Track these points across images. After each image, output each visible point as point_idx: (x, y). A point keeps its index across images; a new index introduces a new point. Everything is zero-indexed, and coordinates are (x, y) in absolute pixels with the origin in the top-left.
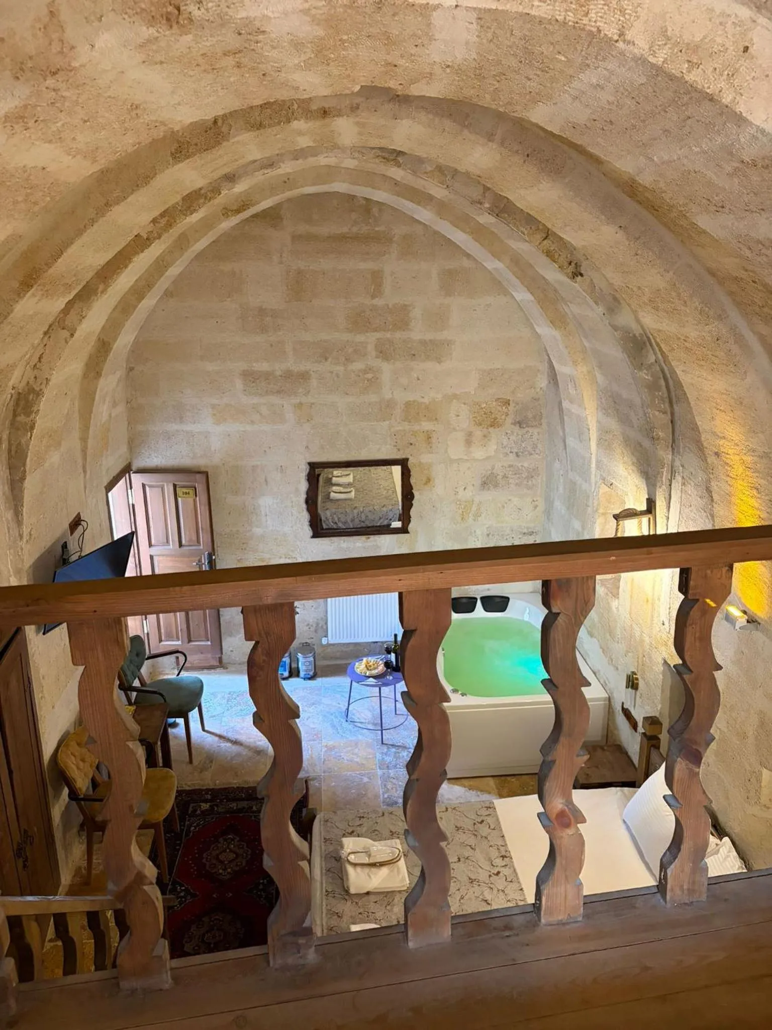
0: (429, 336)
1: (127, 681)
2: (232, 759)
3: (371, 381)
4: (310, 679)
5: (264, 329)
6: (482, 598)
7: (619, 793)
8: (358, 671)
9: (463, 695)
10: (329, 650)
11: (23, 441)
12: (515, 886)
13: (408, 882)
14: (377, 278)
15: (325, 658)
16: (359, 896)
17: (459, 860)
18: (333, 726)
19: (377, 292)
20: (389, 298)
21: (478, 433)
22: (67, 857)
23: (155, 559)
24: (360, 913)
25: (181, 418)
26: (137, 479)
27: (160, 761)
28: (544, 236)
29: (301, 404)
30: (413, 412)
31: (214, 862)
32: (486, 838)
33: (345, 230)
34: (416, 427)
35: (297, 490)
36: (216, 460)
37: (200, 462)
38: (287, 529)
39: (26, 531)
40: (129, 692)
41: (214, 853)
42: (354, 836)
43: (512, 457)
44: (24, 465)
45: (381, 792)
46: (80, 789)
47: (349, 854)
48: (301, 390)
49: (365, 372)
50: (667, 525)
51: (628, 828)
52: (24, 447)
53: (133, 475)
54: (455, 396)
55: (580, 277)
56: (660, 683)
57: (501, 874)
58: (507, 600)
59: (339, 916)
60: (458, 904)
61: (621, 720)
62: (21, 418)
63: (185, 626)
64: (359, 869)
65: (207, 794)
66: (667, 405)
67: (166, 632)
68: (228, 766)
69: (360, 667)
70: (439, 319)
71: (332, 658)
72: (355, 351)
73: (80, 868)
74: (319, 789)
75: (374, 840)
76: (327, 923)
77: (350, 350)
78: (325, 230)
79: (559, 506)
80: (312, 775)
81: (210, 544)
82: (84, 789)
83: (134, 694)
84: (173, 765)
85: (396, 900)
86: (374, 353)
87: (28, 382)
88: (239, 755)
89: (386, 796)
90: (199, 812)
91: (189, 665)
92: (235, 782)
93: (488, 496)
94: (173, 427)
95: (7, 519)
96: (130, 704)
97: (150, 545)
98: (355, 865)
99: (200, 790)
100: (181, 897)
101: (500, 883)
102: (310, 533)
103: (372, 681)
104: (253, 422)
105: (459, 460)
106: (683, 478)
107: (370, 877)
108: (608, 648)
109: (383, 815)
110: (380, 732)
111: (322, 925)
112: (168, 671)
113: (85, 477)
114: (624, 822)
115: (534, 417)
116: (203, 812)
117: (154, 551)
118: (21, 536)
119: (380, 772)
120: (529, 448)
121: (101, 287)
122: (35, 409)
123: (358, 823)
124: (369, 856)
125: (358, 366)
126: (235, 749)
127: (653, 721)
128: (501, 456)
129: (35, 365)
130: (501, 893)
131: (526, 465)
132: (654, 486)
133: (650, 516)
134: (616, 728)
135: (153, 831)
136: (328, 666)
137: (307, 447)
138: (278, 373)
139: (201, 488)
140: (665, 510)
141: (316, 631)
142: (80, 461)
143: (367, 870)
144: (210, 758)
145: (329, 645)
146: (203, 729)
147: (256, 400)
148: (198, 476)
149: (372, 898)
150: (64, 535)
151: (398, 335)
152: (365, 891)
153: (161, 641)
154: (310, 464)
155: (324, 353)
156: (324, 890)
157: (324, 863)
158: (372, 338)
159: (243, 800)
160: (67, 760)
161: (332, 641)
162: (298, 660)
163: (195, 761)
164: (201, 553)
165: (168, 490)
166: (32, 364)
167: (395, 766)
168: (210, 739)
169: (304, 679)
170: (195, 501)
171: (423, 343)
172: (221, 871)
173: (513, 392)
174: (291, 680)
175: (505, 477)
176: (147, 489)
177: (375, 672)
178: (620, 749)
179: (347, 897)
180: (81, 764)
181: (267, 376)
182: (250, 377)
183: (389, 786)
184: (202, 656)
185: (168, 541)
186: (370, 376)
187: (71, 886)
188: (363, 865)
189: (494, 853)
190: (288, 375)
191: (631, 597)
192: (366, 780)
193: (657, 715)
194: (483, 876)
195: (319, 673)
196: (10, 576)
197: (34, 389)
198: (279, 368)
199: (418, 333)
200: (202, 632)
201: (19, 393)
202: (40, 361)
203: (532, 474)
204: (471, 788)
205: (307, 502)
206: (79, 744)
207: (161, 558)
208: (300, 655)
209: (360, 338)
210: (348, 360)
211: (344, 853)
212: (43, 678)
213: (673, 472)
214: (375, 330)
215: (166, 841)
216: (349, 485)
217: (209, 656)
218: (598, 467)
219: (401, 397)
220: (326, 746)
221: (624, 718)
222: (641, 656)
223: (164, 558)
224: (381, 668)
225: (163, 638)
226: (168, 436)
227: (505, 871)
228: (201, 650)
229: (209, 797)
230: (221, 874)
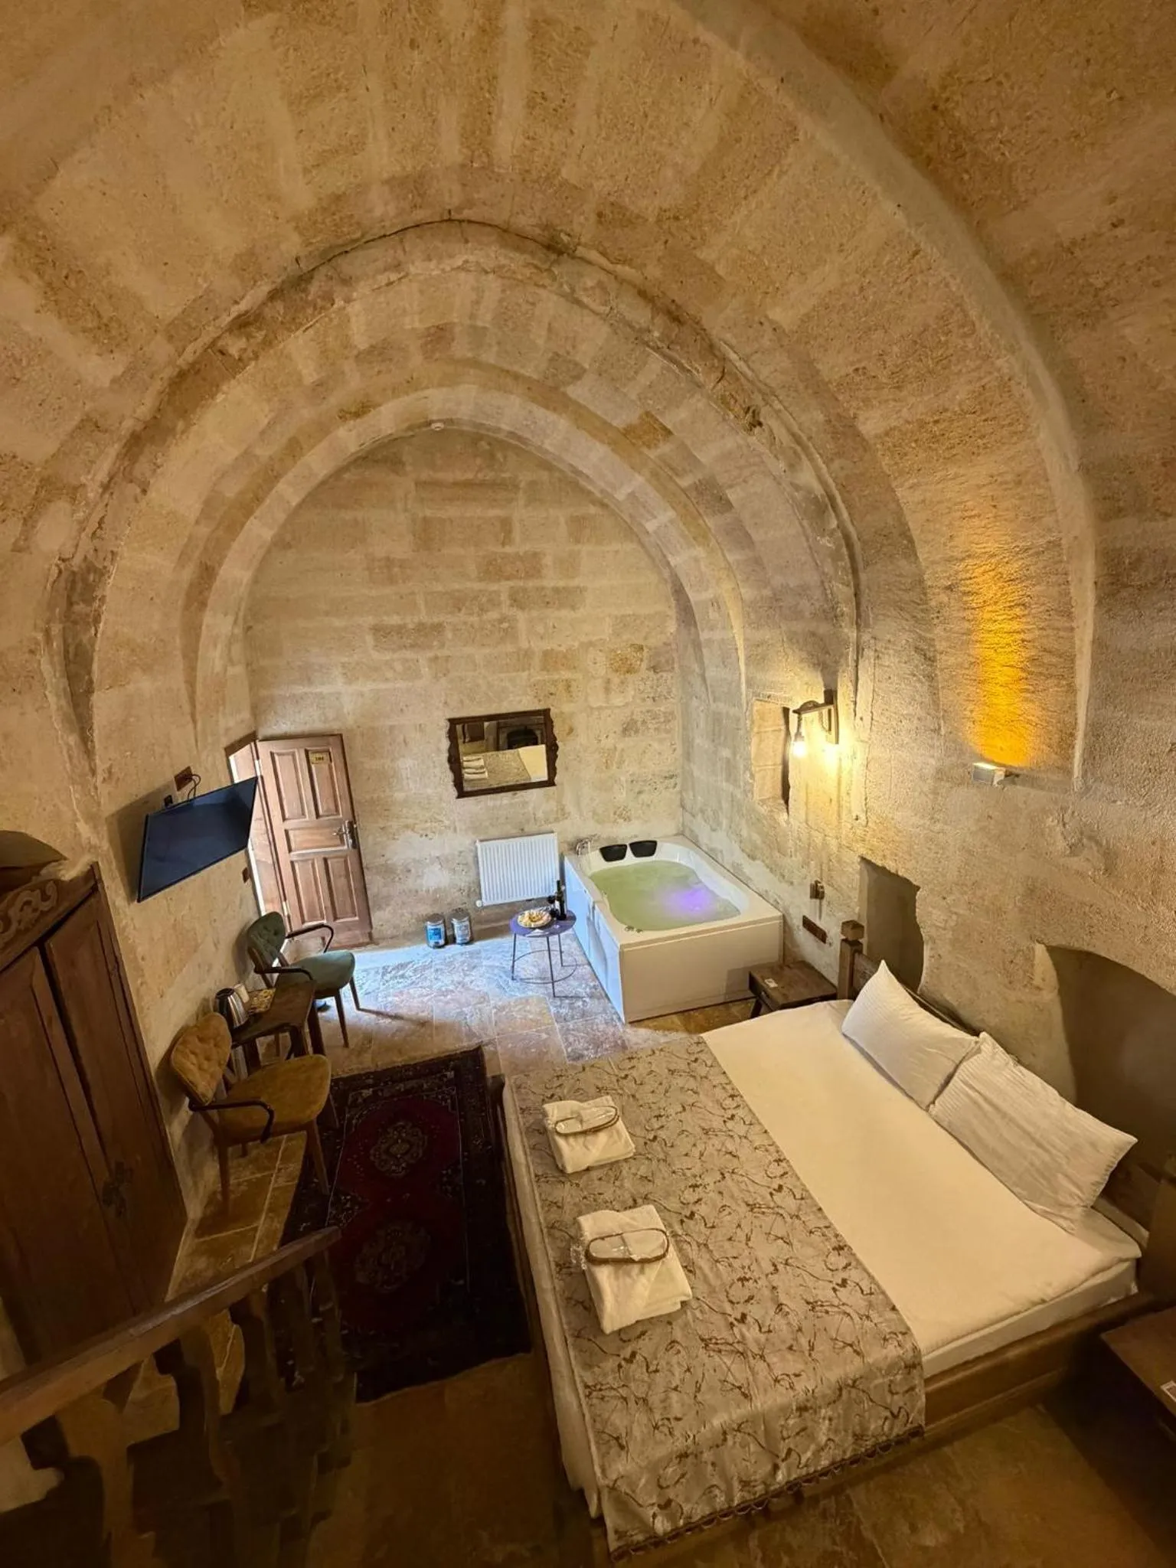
0: (561, 584)
1: (265, 963)
2: (393, 1035)
3: (509, 633)
4: (467, 944)
5: (392, 580)
6: (632, 845)
7: (828, 1007)
8: (522, 924)
9: (639, 931)
10: (483, 913)
11: (85, 639)
12: (757, 1128)
13: (633, 1146)
14: (506, 524)
15: (480, 922)
16: (578, 1174)
17: (684, 1109)
18: (500, 987)
19: (507, 540)
20: (519, 546)
21: (616, 679)
22: (195, 1184)
23: (291, 834)
24: (585, 1198)
25: (309, 679)
26: (264, 748)
27: (310, 1049)
28: (720, 375)
29: (436, 658)
30: (550, 661)
31: (384, 1157)
32: (706, 1077)
33: (470, 476)
34: (556, 677)
35: (439, 749)
36: (350, 721)
37: (335, 726)
38: (429, 791)
39: (101, 766)
40: (268, 975)
41: (383, 1147)
42: (556, 1100)
43: (649, 702)
44: (89, 673)
45: (563, 1047)
46: (204, 1096)
47: (557, 1123)
48: (435, 643)
49: (501, 621)
50: (855, 711)
51: (852, 1042)
52: (89, 647)
53: (259, 744)
54: (591, 644)
55: (758, 428)
56: (856, 884)
57: (737, 1117)
58: (655, 843)
59: (558, 1207)
60: (699, 1164)
61: (803, 936)
62: (80, 608)
63: (329, 904)
64: (571, 1140)
65: (368, 1078)
66: (850, 577)
67: (309, 911)
68: (390, 1045)
69: (523, 920)
70: (570, 565)
71: (487, 921)
72: (490, 601)
73: (214, 1193)
74: (495, 1053)
75: (581, 1101)
76: (545, 1219)
77: (484, 599)
78: (448, 476)
79: (700, 741)
80: (485, 1039)
81: (350, 811)
82: (210, 1095)
83: (276, 975)
84: (326, 1051)
85: (624, 1173)
86: (508, 602)
87: (86, 557)
88: (399, 1030)
89: (569, 1050)
90: (360, 1100)
91: (336, 945)
92: (399, 1060)
93: (629, 741)
94: (300, 690)
95: (67, 744)
96: (269, 986)
97: (284, 819)
98: (566, 1136)
99: (360, 1075)
100: (349, 1209)
101: (740, 1129)
102: (456, 794)
103: (538, 932)
104: (387, 680)
105: (600, 708)
106: (876, 651)
107: (586, 1147)
108: (777, 865)
109: (584, 1069)
110: (550, 985)
111: (540, 1224)
112: (312, 947)
113: (195, 727)
114: (845, 1036)
115: (667, 662)
116: (365, 1100)
117: (288, 825)
118: (93, 772)
119: (557, 1026)
120: (665, 693)
121: (180, 425)
122: (98, 593)
123: (557, 1083)
124: (581, 1122)
125: (493, 615)
126: (396, 1023)
127: (852, 926)
128: (638, 701)
129: (94, 533)
130: (744, 1140)
131: (662, 709)
132: (835, 673)
133: (832, 707)
134: (795, 944)
135: (305, 1132)
136: (485, 930)
137: (446, 703)
138: (411, 626)
139: (335, 752)
140: (852, 695)
141: (468, 895)
142: (187, 708)
143: (581, 1140)
144: (369, 1038)
145: (484, 908)
146: (358, 1008)
147: (388, 656)
148: (331, 739)
149: (595, 1174)
150: (167, 786)
151: (531, 584)
152: (584, 1167)
153: (303, 922)
154: (450, 720)
155: (458, 602)
156: (533, 1176)
157: (525, 1139)
158: (503, 587)
159: (409, 1079)
160: (184, 1060)
161: (486, 904)
162: (453, 925)
163: (352, 1043)
164: (341, 822)
165: (300, 756)
166: (89, 531)
167: (573, 1017)
168: (367, 1017)
169: (462, 944)
170: (330, 768)
171: (556, 590)
172: (394, 1168)
173: (646, 638)
174: (448, 947)
175: (644, 722)
176: (277, 758)
177: (540, 923)
178: (806, 966)
179: (563, 1179)
180: (206, 1065)
181: (400, 630)
182: (380, 632)
183: (571, 1039)
184: (349, 934)
185: (303, 814)
186: (505, 625)
187: (203, 1220)
188: (575, 1134)
189: (719, 1093)
190: (421, 628)
191: (806, 804)
192: (544, 1036)
193: (855, 918)
194: (717, 1123)
195: (475, 936)
196: (77, 820)
197: (94, 566)
198: (411, 621)
199: (551, 580)
200: (349, 909)
201: (74, 573)
202: (100, 527)
203: (669, 717)
204: (656, 1028)
205: (450, 760)
206: (201, 1040)
207: (297, 832)
208: (455, 922)
209: (494, 587)
210: (483, 610)
211: (550, 1124)
212: (143, 959)
213: (859, 650)
214: (508, 579)
215: (322, 1141)
216: (482, 767)
217: (358, 932)
218: (749, 684)
219: (539, 646)
220: (495, 1007)
221: (808, 933)
222: (825, 861)
223: (302, 832)
224: (546, 918)
225: (306, 918)
226: (297, 700)
227: (740, 1113)
228: (348, 927)
229: (371, 1081)
230: (394, 1171)
